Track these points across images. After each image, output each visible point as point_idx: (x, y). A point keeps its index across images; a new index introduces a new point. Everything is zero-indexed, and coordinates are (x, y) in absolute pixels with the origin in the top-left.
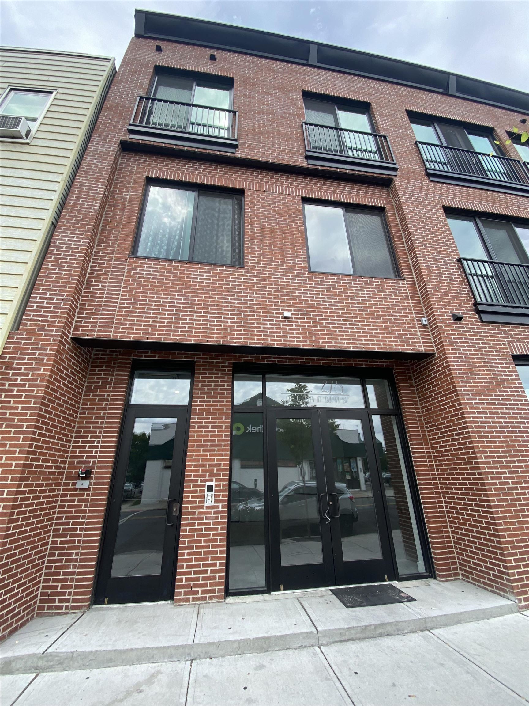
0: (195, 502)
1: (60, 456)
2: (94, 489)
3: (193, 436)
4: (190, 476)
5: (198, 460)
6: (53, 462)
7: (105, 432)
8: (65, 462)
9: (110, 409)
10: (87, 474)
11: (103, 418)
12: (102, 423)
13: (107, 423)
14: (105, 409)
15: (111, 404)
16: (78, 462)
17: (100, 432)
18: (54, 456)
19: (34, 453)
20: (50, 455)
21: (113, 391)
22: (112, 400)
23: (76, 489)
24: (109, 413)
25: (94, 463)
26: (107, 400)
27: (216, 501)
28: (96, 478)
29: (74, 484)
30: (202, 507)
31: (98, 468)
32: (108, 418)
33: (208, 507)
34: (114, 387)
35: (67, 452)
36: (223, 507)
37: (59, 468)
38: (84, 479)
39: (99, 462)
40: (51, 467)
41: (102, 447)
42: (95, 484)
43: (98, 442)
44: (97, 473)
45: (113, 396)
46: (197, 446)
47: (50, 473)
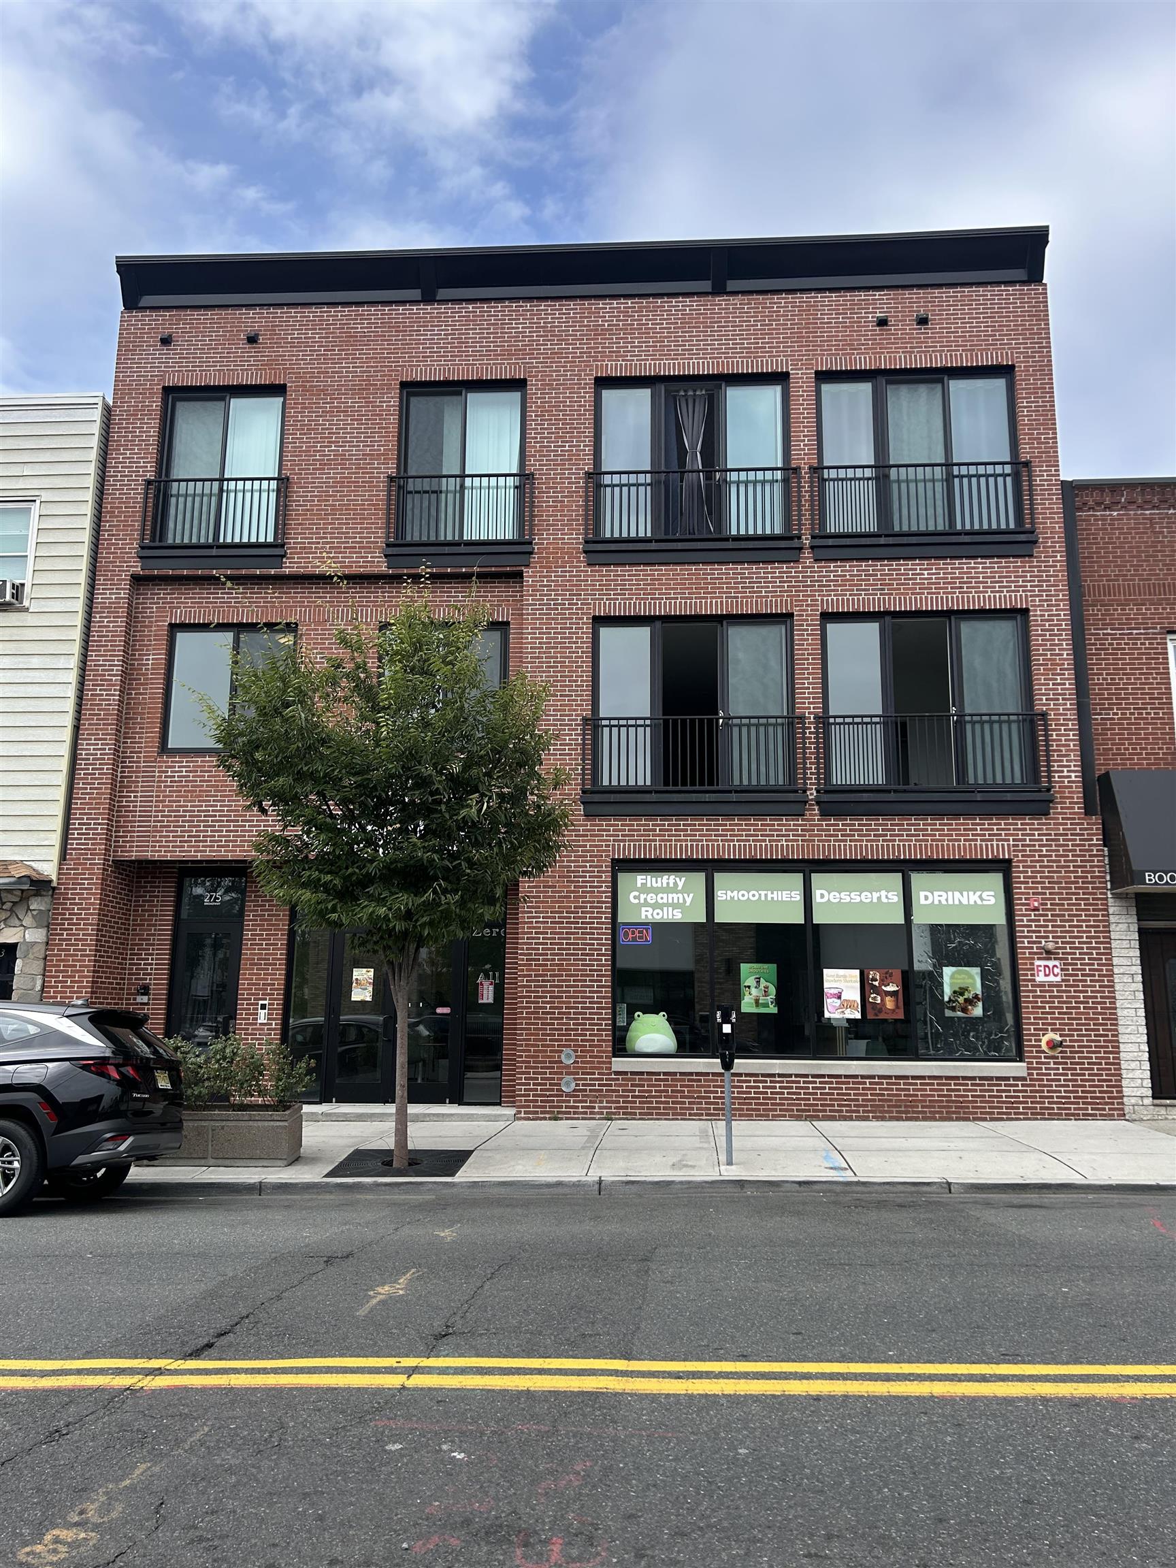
0: (249, 1019)
1: (118, 973)
2: (153, 1004)
3: (246, 954)
4: (243, 994)
5: (252, 979)
6: (114, 978)
7: (157, 949)
8: (124, 979)
9: (160, 925)
10: (145, 990)
11: (154, 935)
12: (154, 940)
13: (158, 940)
14: (155, 925)
15: (160, 920)
16: (136, 979)
17: (153, 950)
18: (114, 973)
19: (98, 972)
20: (110, 973)
21: (162, 906)
22: (161, 915)
23: (137, 1004)
24: (160, 930)
25: (150, 979)
26: (156, 915)
27: (268, 1019)
28: (154, 994)
29: (135, 999)
30: (256, 1024)
31: (155, 984)
32: (159, 935)
33: (261, 1024)
34: (162, 901)
35: (125, 969)
36: (276, 1024)
37: (120, 984)
38: (143, 994)
39: (155, 979)
40: (112, 983)
41: (156, 964)
42: (153, 999)
43: (152, 959)
44: (154, 989)
45: (161, 911)
46: (251, 964)
47: (112, 988)
